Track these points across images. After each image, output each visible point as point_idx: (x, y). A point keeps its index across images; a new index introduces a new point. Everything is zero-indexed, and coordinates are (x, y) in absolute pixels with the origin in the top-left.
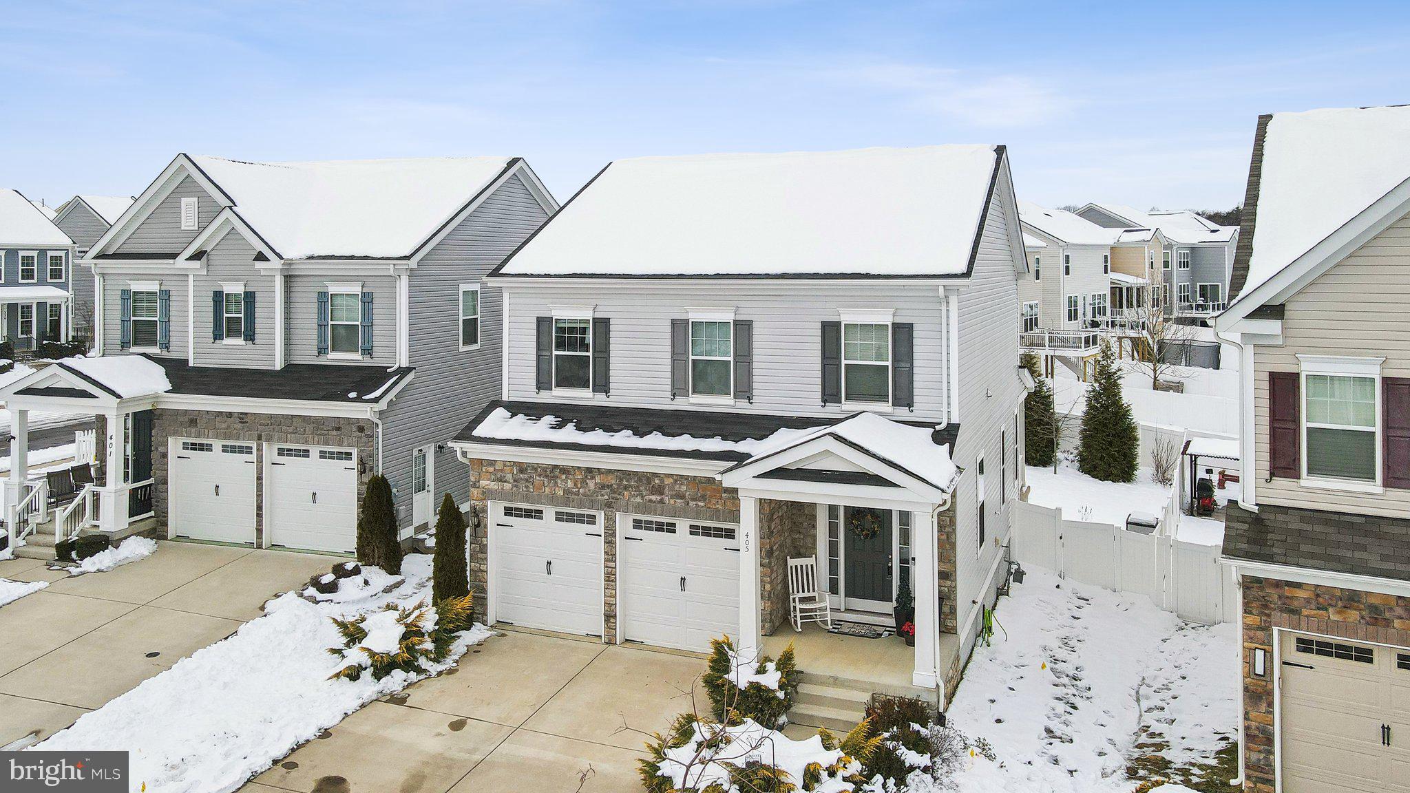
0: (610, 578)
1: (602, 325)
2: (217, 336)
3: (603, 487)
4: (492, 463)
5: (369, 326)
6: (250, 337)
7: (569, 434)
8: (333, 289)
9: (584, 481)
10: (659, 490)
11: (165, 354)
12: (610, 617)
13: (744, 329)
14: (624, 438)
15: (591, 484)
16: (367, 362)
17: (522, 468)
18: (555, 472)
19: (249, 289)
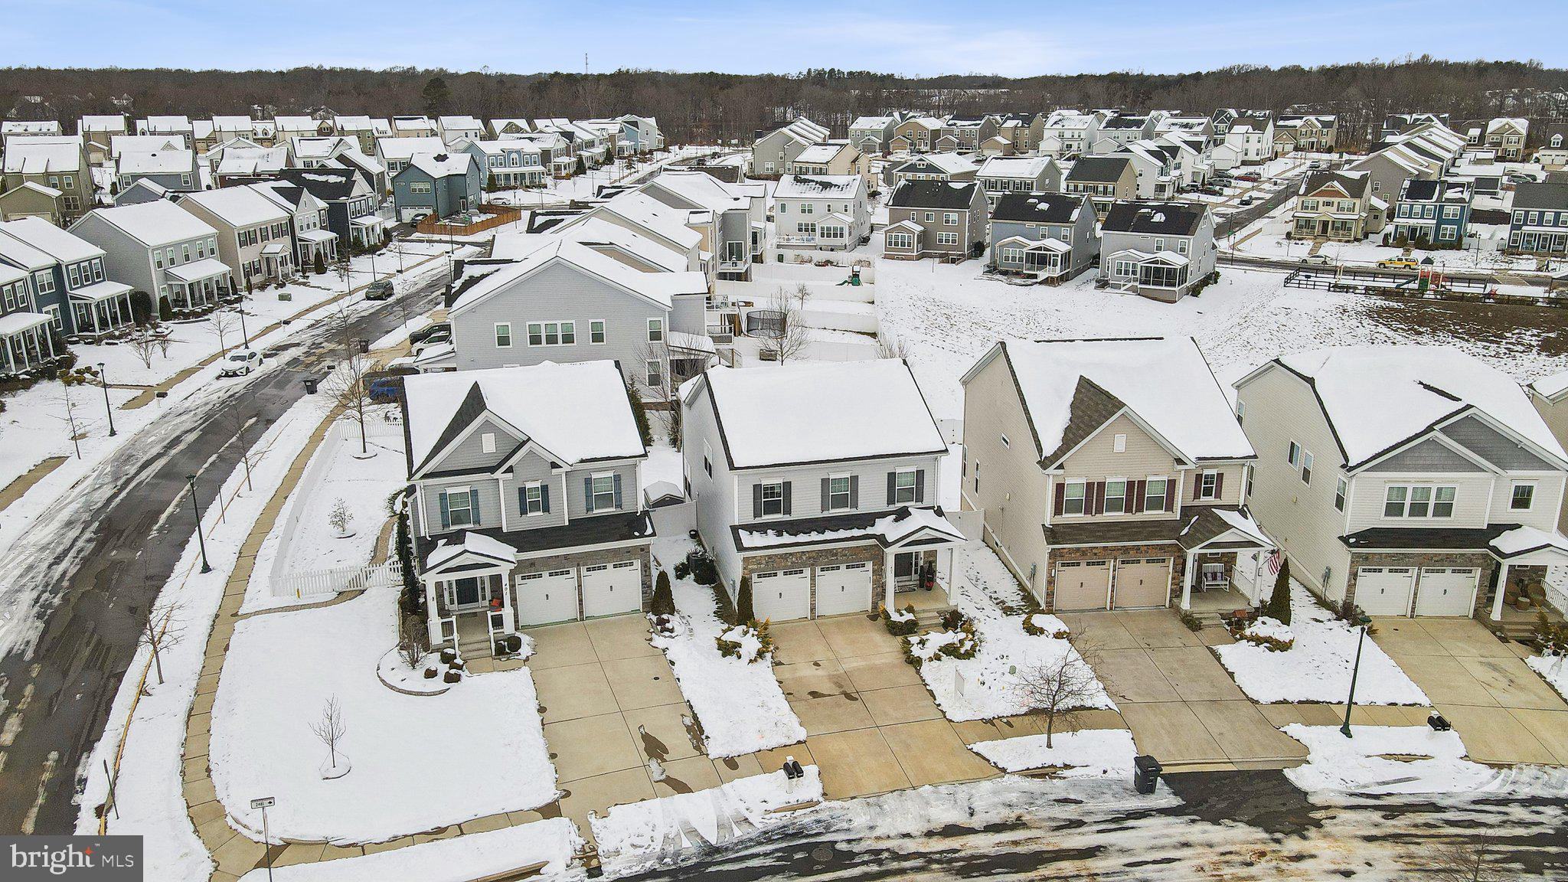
0: (813, 593)
1: (787, 486)
2: (523, 512)
3: (810, 558)
4: (754, 557)
5: (619, 493)
6: (546, 509)
7: (786, 539)
8: (595, 476)
9: (801, 557)
10: (836, 554)
11: (478, 527)
12: (813, 609)
13: (854, 479)
14: (814, 536)
15: (804, 558)
16: (619, 511)
17: (770, 557)
18: (785, 556)
19: (543, 484)
